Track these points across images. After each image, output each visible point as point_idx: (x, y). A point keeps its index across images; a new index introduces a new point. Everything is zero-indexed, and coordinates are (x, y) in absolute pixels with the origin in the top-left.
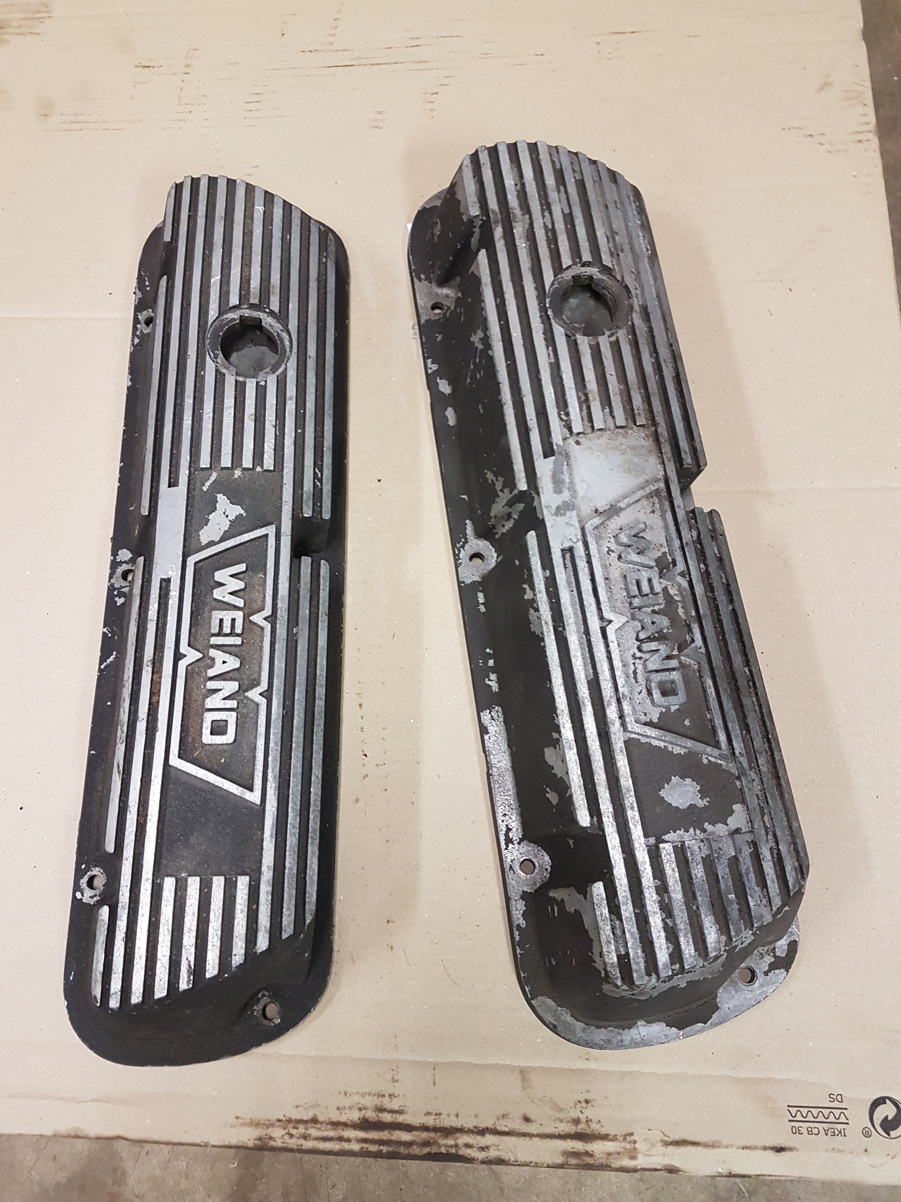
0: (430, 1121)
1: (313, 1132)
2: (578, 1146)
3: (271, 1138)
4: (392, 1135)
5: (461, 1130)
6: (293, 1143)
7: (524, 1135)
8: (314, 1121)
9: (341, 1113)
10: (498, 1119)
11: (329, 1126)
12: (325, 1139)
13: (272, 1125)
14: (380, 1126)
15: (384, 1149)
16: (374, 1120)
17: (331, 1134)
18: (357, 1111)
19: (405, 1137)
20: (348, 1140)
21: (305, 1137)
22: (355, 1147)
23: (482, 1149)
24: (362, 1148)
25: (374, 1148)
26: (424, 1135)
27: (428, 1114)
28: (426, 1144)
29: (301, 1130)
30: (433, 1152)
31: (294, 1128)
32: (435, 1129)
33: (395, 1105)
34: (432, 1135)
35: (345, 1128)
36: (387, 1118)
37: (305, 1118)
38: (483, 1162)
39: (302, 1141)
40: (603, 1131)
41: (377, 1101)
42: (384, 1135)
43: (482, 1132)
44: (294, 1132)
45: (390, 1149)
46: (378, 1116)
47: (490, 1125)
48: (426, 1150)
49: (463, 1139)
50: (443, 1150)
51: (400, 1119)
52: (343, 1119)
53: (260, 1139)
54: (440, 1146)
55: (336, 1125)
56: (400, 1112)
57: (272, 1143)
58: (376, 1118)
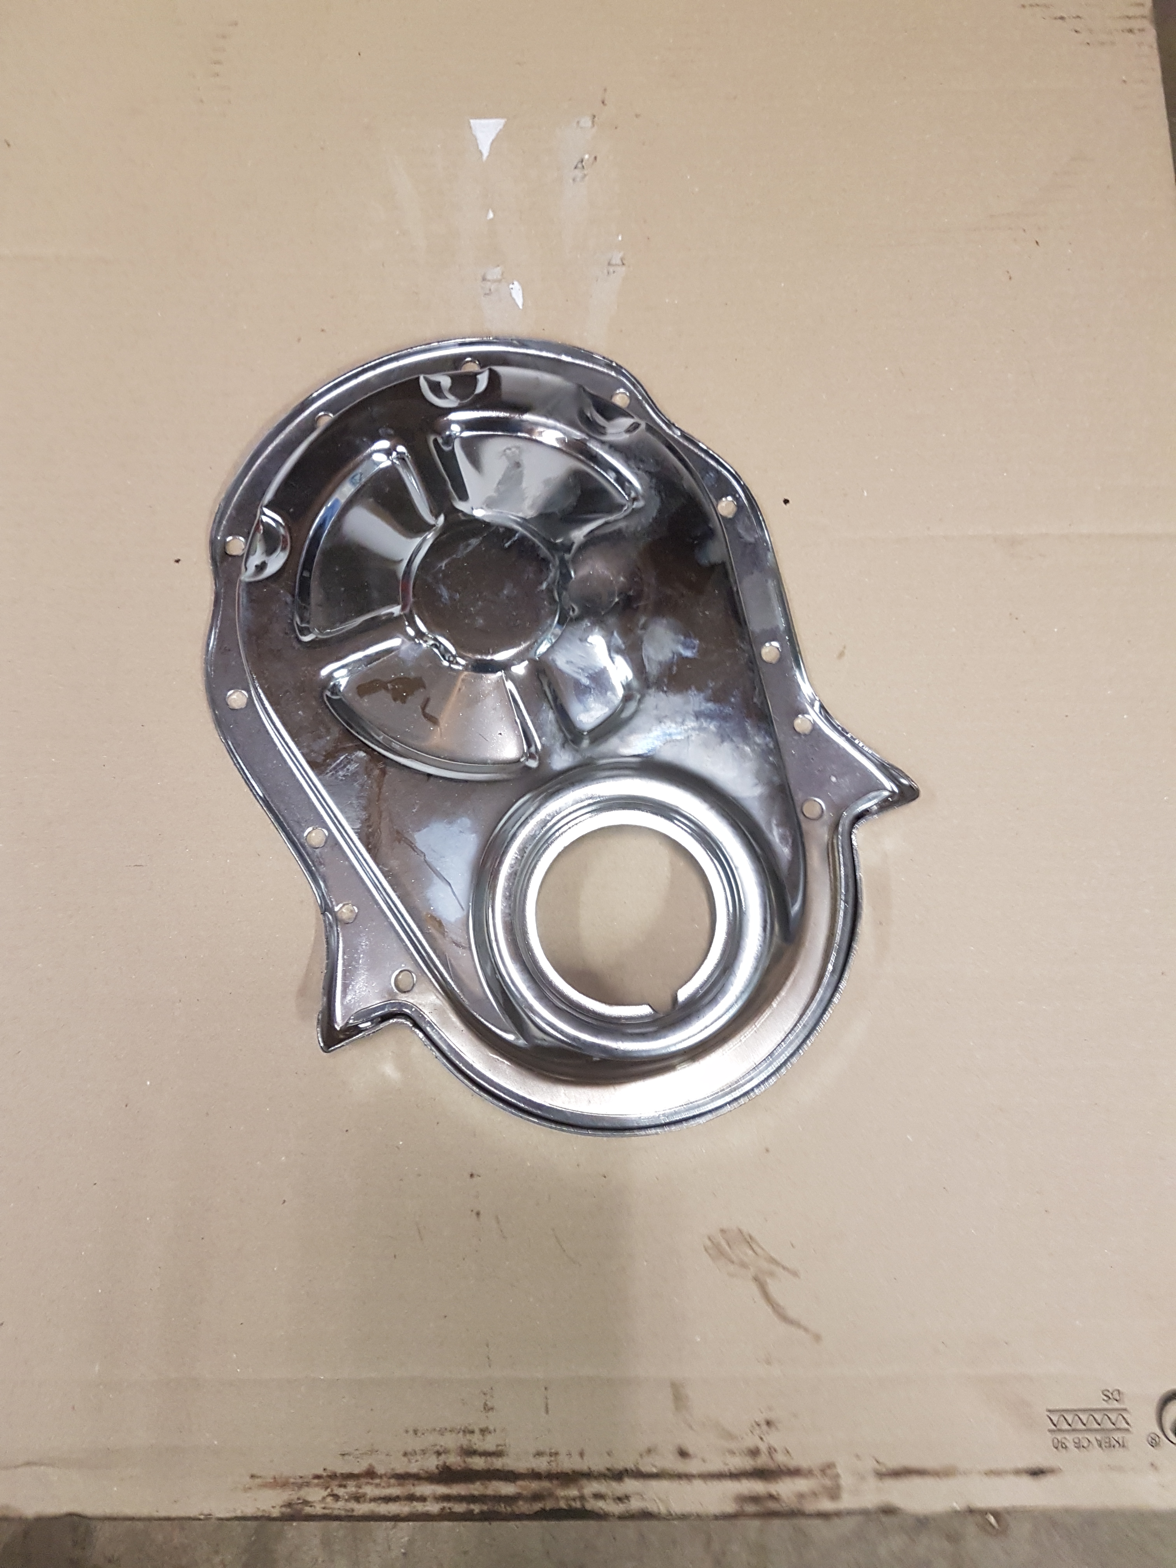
0: (542, 1465)
1: (370, 1490)
2: (758, 1487)
3: (306, 1503)
4: (486, 1488)
5: (589, 1475)
6: (339, 1507)
7: (680, 1476)
8: (370, 1474)
9: (409, 1461)
10: (641, 1456)
11: (392, 1481)
12: (388, 1499)
13: (308, 1484)
14: (468, 1475)
15: (476, 1508)
16: (459, 1468)
17: (395, 1491)
18: (434, 1457)
19: (507, 1489)
20: (423, 1499)
21: (357, 1498)
22: (433, 1508)
23: (620, 1499)
24: (443, 1509)
25: (460, 1508)
26: (534, 1486)
27: (539, 1454)
28: (536, 1497)
29: (352, 1487)
30: (548, 1508)
31: (340, 1486)
32: (550, 1476)
33: (489, 1444)
34: (546, 1484)
35: (416, 1482)
36: (478, 1463)
37: (356, 1471)
38: (622, 1517)
39: (353, 1505)
40: (793, 1463)
41: (464, 1441)
42: (476, 1488)
43: (619, 1475)
44: (341, 1492)
45: (485, 1508)
46: (465, 1462)
47: (630, 1465)
48: (537, 1506)
49: (591, 1487)
50: (563, 1505)
51: (498, 1463)
52: (414, 1468)
53: (289, 1505)
54: (557, 1499)
55: (402, 1478)
56: (498, 1454)
57: (308, 1510)
58: (463, 1465)
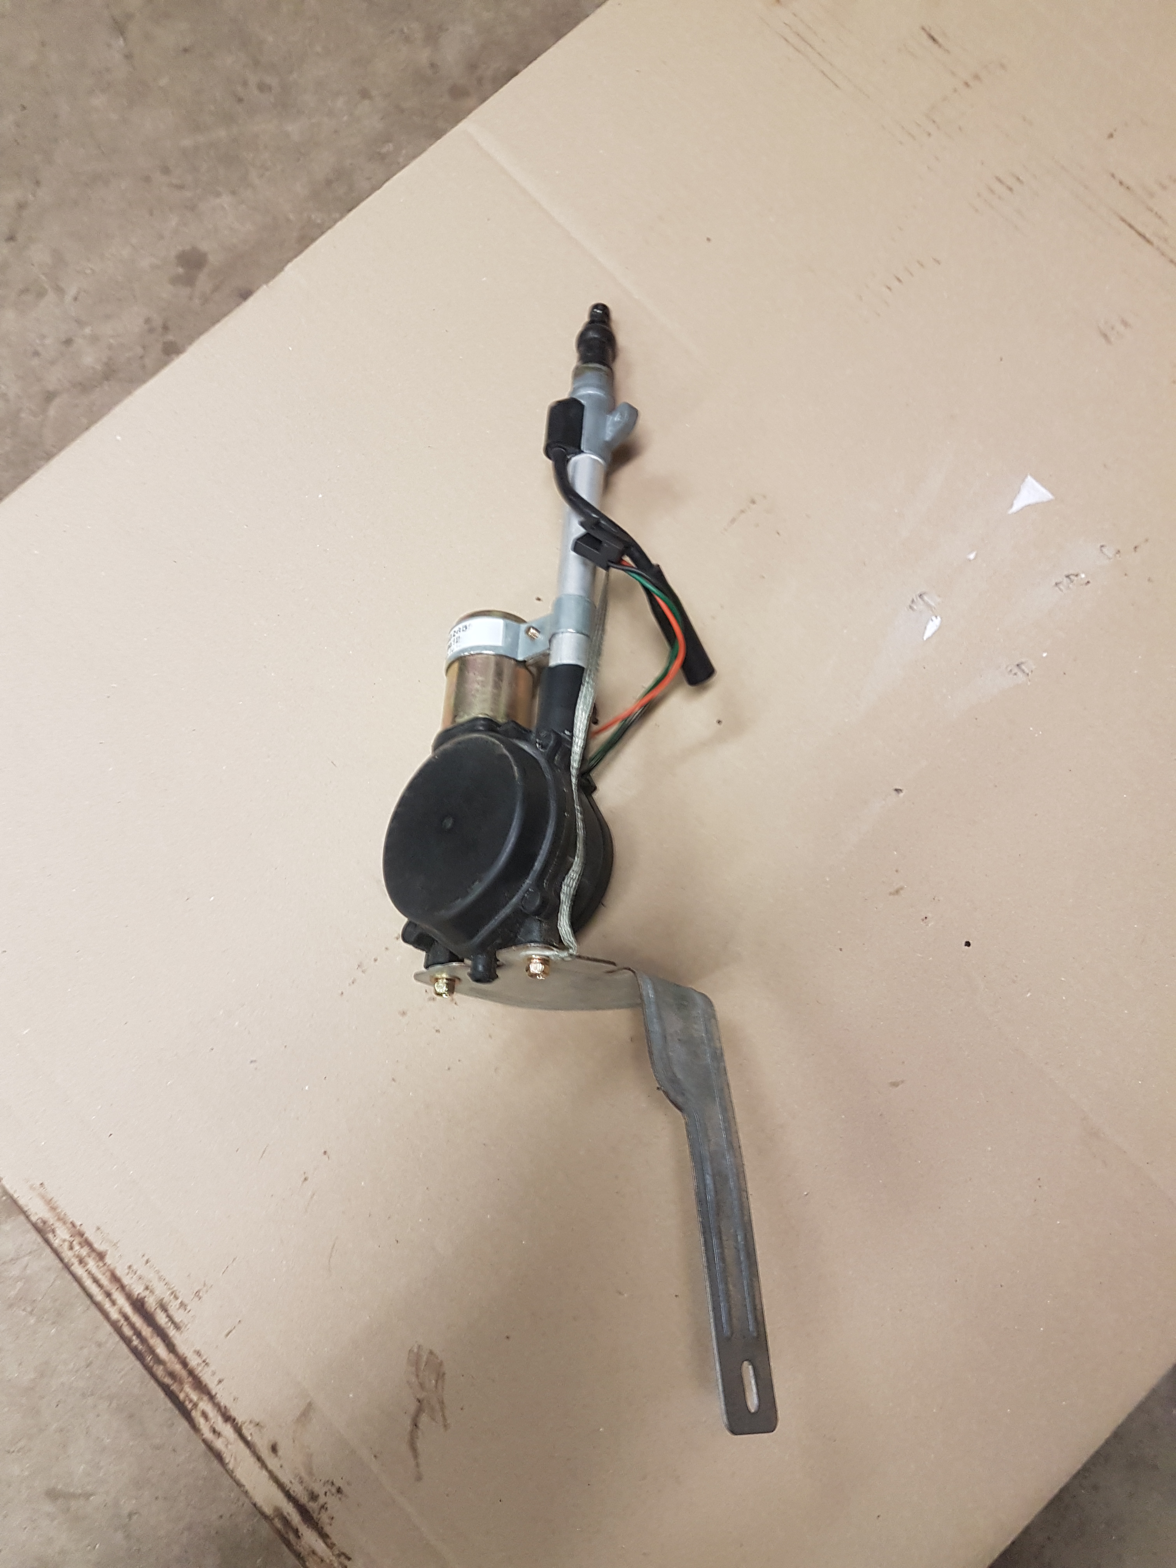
0: (193, 1361)
1: (92, 1264)
2: (295, 1518)
3: (53, 1231)
4: (152, 1337)
5: (212, 1398)
6: (67, 1255)
7: (259, 1459)
8: (101, 1256)
9: (128, 1274)
10: (251, 1422)
11: (108, 1274)
12: (96, 1281)
13: (65, 1223)
14: (149, 1318)
15: (136, 1342)
16: (149, 1309)
17: (105, 1281)
18: (142, 1288)
19: (161, 1351)
20: (114, 1303)
21: (81, 1261)
22: (115, 1315)
23: (214, 1431)
24: (119, 1321)
25: (128, 1331)
26: (178, 1368)
27: (198, 1353)
28: (172, 1375)
29: (84, 1251)
30: (172, 1388)
31: (80, 1244)
32: (191, 1373)
33: (178, 1316)
34: (184, 1373)
35: (119, 1289)
36: (161, 1319)
37: (96, 1246)
38: (205, 1441)
39: (75, 1261)
40: (328, 1529)
41: (167, 1297)
42: (146, 1331)
43: (228, 1418)
44: (77, 1247)
45: (140, 1347)
46: (155, 1309)
47: (240, 1420)
48: (167, 1380)
49: (205, 1405)
50: (182, 1396)
51: (172, 1332)
52: (126, 1281)
53: (45, 1223)
54: (182, 1390)
55: (115, 1278)
56: (177, 1327)
57: (50, 1236)
58: (153, 1310)
